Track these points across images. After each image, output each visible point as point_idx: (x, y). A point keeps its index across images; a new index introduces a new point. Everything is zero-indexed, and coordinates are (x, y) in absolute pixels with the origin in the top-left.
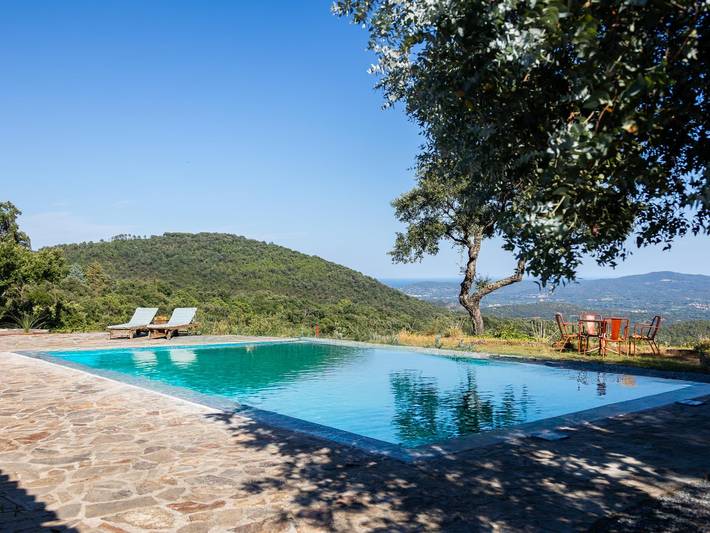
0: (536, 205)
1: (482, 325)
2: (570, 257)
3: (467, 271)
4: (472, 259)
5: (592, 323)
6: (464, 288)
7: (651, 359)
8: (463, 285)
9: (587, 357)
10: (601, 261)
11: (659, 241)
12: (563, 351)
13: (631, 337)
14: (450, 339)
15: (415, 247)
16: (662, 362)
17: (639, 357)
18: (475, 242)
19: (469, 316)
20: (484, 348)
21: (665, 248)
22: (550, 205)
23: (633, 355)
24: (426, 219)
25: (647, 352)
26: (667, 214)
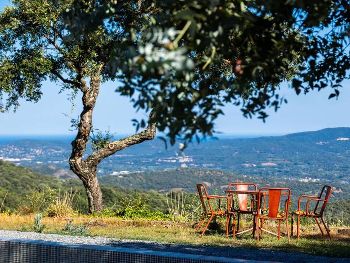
0: (152, 32)
1: (100, 200)
2: (208, 105)
3: (80, 125)
4: (87, 108)
5: (245, 196)
6: (76, 148)
7: (318, 242)
8: (75, 144)
9: (238, 242)
10: (248, 111)
11: (324, 85)
12: (207, 233)
13: (293, 214)
14: (55, 219)
15: (7, 90)
16: (331, 246)
17: (304, 240)
18: (92, 84)
19: (83, 187)
20: (101, 230)
21: (332, 96)
22: (171, 32)
23: (296, 237)
24: (23, 51)
25: (313, 233)
26: (335, 50)
